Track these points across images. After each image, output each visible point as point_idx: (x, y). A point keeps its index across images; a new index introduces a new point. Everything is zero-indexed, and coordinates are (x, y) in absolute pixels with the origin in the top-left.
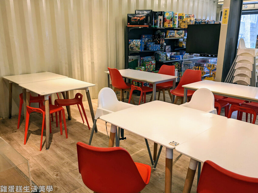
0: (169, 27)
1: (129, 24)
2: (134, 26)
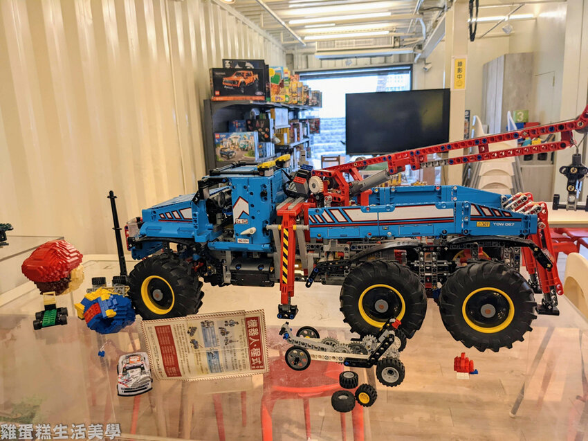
0: (278, 100)
1: (217, 93)
2: (230, 98)
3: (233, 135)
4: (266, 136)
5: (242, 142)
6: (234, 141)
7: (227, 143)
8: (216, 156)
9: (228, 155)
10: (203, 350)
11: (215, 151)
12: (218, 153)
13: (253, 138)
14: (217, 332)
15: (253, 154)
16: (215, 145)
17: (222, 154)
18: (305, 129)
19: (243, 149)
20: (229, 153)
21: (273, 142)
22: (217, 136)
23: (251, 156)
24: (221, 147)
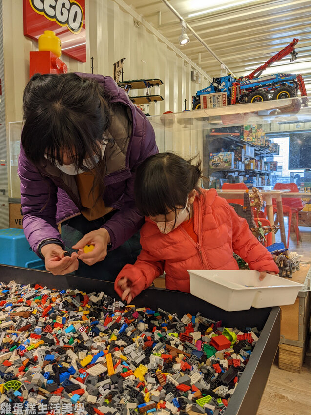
0: (248, 140)
3: (221, 154)
4: (239, 159)
5: (225, 158)
6: (220, 157)
7: (216, 158)
8: (209, 165)
10: (213, 103)
11: (209, 162)
12: (211, 163)
13: (231, 156)
14: (216, 98)
15: (231, 164)
16: (210, 160)
17: (213, 165)
18: (267, 166)
19: (225, 162)
20: (217, 164)
21: (243, 162)
22: (211, 155)
23: (229, 165)
24: (213, 161)
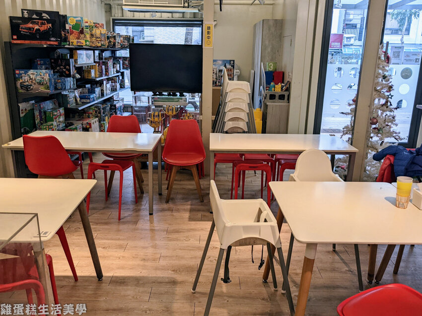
0: (79, 44)
1: (15, 37)
2: (27, 42)
3: (31, 71)
4: (67, 73)
5: (38, 78)
6: (32, 76)
7: (26, 78)
8: (16, 88)
9: (27, 88)
11: (15, 84)
12: (18, 86)
13: (47, 75)
16: (16, 79)
17: (22, 87)
19: (40, 84)
20: (28, 86)
22: (17, 72)
23: (46, 89)
24: (21, 81)
